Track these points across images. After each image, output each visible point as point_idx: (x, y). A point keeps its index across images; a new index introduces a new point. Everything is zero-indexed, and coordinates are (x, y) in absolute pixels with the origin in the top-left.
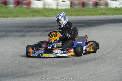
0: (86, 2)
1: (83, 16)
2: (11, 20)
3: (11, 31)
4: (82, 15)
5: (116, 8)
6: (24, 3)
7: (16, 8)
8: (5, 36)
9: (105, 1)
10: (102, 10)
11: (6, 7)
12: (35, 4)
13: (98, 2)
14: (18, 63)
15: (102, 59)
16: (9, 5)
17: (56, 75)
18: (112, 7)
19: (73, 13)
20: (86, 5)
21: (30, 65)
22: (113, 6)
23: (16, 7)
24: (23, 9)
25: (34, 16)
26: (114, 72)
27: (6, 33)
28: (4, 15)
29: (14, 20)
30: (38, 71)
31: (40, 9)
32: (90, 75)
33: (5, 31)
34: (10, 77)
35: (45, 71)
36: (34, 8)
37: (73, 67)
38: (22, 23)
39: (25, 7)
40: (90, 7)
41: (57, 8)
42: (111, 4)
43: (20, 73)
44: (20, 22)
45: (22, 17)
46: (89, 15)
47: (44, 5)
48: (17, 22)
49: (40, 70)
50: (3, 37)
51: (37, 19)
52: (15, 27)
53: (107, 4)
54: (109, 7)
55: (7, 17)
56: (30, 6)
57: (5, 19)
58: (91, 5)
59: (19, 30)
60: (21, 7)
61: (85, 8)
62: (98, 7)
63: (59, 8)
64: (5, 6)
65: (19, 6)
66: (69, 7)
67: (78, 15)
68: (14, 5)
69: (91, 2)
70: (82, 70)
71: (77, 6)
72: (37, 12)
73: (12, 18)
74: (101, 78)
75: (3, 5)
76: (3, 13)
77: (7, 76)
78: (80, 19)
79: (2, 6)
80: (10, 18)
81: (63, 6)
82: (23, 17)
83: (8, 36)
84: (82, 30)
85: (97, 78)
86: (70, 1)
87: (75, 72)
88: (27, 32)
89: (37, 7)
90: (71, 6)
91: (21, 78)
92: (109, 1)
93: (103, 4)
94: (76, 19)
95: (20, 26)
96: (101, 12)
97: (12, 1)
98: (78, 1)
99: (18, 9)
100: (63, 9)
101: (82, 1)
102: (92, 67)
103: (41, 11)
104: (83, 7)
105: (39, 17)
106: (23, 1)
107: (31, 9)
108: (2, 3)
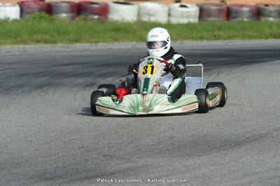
0: (235, 8)
1: (227, 41)
2: (64, 49)
3: (64, 75)
4: (225, 39)
6: (93, 9)
7: (75, 22)
8: (49, 85)
9: (279, 6)
10: (270, 27)
11: (52, 20)
12: (117, 11)
13: (264, 9)
14: (79, 148)
15: (271, 139)
16: (57, 13)
17: (166, 176)
19: (205, 34)
20: (234, 15)
21: (106, 151)
23: (73, 18)
24: (90, 24)
25: (116, 40)
27: (52, 80)
28: (47, 37)
29: (69, 50)
30: (125, 166)
31: (129, 24)
32: (244, 175)
33: (48, 75)
34: (61, 180)
35: (142, 167)
36: (117, 22)
37: (206, 157)
38: (89, 56)
39: (94, 19)
40: (245, 20)
41: (169, 21)
43: (84, 170)
44: (84, 53)
45: (88, 41)
46: (242, 39)
47: (139, 15)
48: (76, 53)
49: (131, 164)
50: (44, 89)
51: (124, 47)
52: (73, 64)
55: (54, 42)
56: (106, 17)
57: (50, 45)
58: (248, 14)
59: (80, 71)
60: (85, 20)
61: (233, 22)
62: (263, 19)
63: (174, 21)
64: (47, 15)
65: (82, 17)
66: (195, 20)
67: (216, 38)
68: (70, 15)
69: (245, 9)
70: (227, 163)
71: (215, 17)
72: (122, 30)
73: (65, 45)
74: (270, 181)
75: (44, 14)
76: (45, 33)
77: (54, 178)
78: (220, 48)
79: (42, 17)
80: (60, 44)
81: (182, 16)
82: (91, 43)
83: (56, 86)
84: (225, 72)
85: (260, 182)
86: (197, 5)
87: (211, 168)
88: (101, 76)
89: (124, 20)
90: (201, 17)
91: (86, 182)
93: (273, 14)
94: (211, 48)
95: (84, 63)
96: (268, 31)
97: (65, 5)
98: (217, 5)
99: (80, 24)
100: (182, 25)
101: (225, 6)
102: (249, 157)
103: (131, 28)
104: (228, 19)
105: (127, 43)
106: (90, 5)
107: (109, 23)
108: (40, 10)
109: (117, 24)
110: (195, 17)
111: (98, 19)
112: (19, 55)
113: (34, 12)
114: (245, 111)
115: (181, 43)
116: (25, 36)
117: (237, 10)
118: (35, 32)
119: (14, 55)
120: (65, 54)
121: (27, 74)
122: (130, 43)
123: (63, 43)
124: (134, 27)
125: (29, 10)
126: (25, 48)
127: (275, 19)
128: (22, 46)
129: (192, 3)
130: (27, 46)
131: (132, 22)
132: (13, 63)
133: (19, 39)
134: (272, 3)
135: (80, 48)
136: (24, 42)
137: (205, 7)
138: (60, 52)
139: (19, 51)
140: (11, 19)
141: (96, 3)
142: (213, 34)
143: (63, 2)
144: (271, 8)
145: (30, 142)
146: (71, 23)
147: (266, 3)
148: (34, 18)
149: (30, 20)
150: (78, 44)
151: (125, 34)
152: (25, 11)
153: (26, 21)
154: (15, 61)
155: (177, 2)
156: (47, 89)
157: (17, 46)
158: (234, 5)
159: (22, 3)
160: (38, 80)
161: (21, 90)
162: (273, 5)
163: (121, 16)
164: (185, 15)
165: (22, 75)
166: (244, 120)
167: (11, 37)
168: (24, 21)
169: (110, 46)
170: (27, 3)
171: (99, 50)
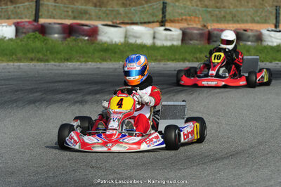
0: (215, 32)
2: (55, 67)
3: (55, 91)
5: (278, 46)
6: (84, 30)
7: (66, 42)
8: (41, 100)
9: (257, 31)
11: (45, 40)
12: (106, 33)
13: (242, 34)
14: (69, 160)
15: (247, 155)
16: (50, 34)
18: (270, 44)
19: (187, 56)
20: (215, 39)
22: (272, 42)
23: (65, 39)
24: (80, 44)
25: (104, 60)
26: (272, 182)
27: (43, 96)
28: (40, 56)
29: (60, 68)
31: (116, 45)
33: (41, 91)
36: (105, 43)
37: (186, 170)
38: (79, 75)
39: (85, 40)
41: (154, 43)
42: (269, 39)
44: (74, 72)
45: (78, 61)
47: (126, 37)
48: (67, 72)
50: (37, 104)
51: (111, 66)
52: (64, 81)
53: (259, 38)
54: (265, 44)
55: (47, 61)
56: (96, 39)
57: (42, 64)
59: (71, 88)
60: (75, 40)
62: (241, 43)
63: (159, 43)
64: (41, 36)
65: (73, 38)
66: (177, 43)
67: (198, 60)
68: (62, 36)
71: (197, 40)
72: (110, 51)
73: (57, 64)
75: (38, 34)
76: (38, 52)
79: (36, 37)
80: (53, 63)
81: (166, 39)
82: (82, 62)
83: (48, 102)
86: (181, 29)
88: (90, 93)
89: (112, 41)
90: (183, 40)
92: (264, 32)
93: (251, 38)
95: (74, 81)
97: (57, 26)
98: (199, 29)
99: (71, 45)
100: (166, 47)
101: (206, 30)
102: (227, 171)
103: (119, 49)
104: (209, 43)
105: (114, 63)
106: (81, 27)
107: (98, 44)
108: (34, 31)
109: (106, 45)
110: (178, 40)
111: (88, 40)
112: (14, 72)
113: (29, 32)
114: (223, 128)
115: (164, 65)
116: (20, 55)
117: (217, 34)
118: (29, 51)
119: (9, 72)
120: (57, 72)
121: (21, 90)
122: (117, 63)
123: (55, 62)
124: (121, 48)
125: (24, 30)
126: (19, 66)
127: (253, 43)
128: (17, 64)
129: (175, 27)
130: (22, 64)
131: (120, 44)
132: (8, 79)
133: (14, 57)
134: (251, 28)
135: (71, 66)
136: (19, 60)
137: (188, 31)
138: (52, 70)
139: (14, 68)
140: (7, 38)
141: (86, 25)
142: (195, 56)
143: (55, 23)
144: (249, 33)
145: (24, 153)
146: (62, 44)
147: (244, 28)
148: (29, 38)
149: (25, 40)
150: (69, 63)
151: (113, 55)
152: (21, 31)
153: (21, 41)
154: (10, 77)
155: (162, 26)
156: (40, 104)
157: (12, 64)
158: (215, 29)
159: (18, 23)
160: (31, 96)
161: (15, 105)
162: (252, 30)
163: (109, 37)
164: (169, 38)
165: (17, 91)
166: (223, 137)
167: (7, 55)
168: (18, 41)
169: (99, 65)
170: (22, 24)
171: (89, 69)
